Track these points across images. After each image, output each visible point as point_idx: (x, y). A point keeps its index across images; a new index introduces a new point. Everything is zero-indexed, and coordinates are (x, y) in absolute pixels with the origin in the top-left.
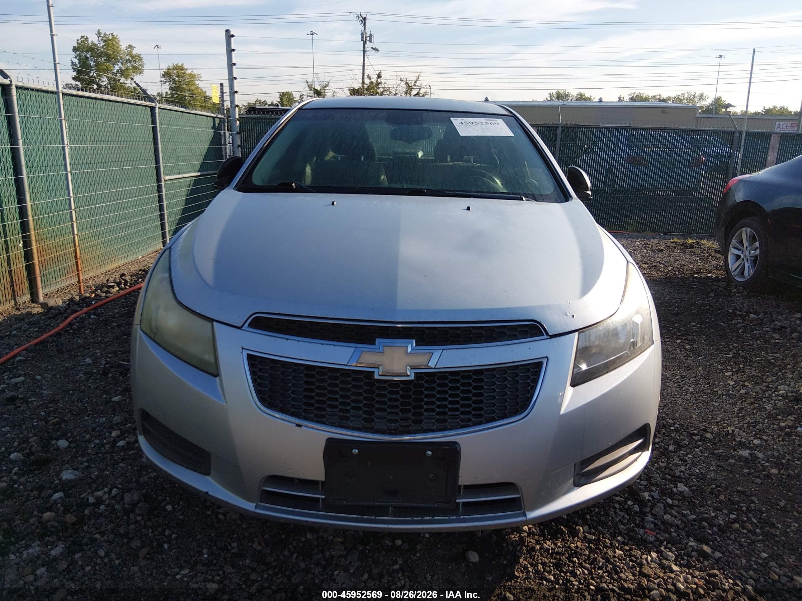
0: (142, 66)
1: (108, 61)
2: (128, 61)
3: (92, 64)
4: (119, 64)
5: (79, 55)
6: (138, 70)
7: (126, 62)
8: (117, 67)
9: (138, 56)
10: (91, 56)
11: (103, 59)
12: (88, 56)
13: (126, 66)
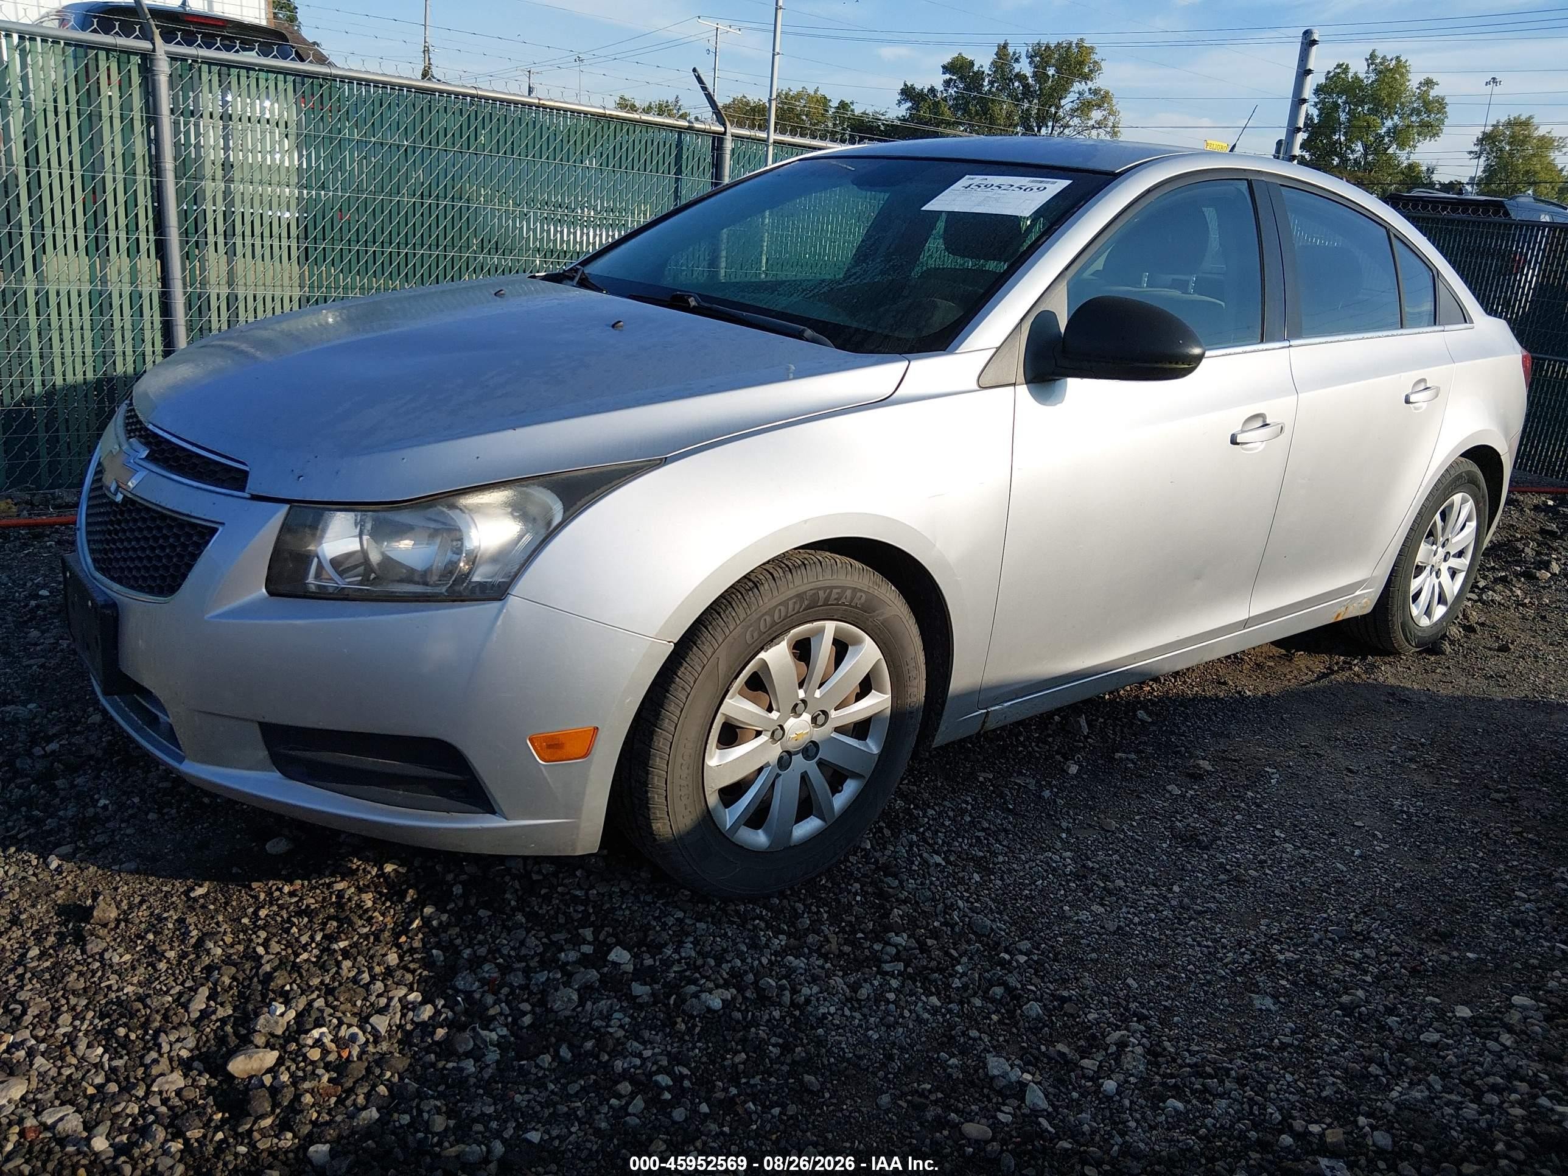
0: (1442, 122)
1: (1374, 111)
2: (1416, 112)
3: (1343, 117)
4: (1396, 117)
5: (1322, 102)
6: (1430, 129)
7: (1411, 115)
8: (1389, 123)
9: (1437, 101)
10: (1345, 103)
11: (1366, 107)
12: (1340, 101)
13: (1407, 122)
